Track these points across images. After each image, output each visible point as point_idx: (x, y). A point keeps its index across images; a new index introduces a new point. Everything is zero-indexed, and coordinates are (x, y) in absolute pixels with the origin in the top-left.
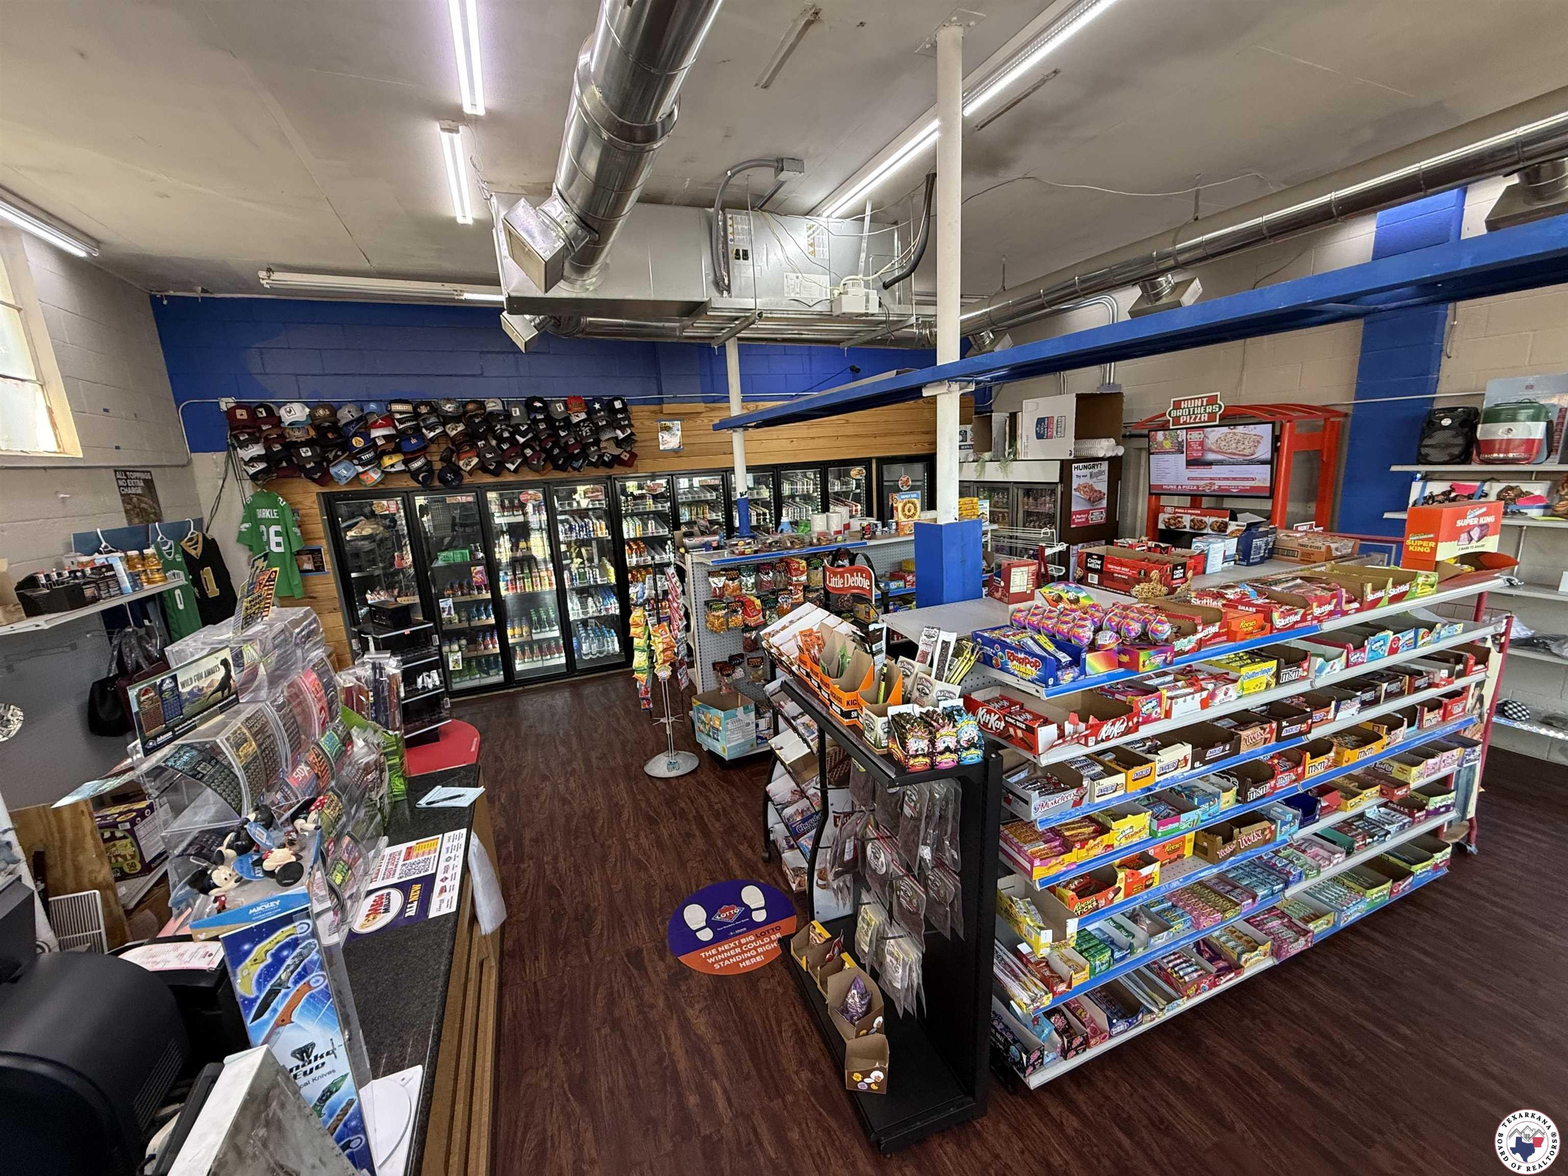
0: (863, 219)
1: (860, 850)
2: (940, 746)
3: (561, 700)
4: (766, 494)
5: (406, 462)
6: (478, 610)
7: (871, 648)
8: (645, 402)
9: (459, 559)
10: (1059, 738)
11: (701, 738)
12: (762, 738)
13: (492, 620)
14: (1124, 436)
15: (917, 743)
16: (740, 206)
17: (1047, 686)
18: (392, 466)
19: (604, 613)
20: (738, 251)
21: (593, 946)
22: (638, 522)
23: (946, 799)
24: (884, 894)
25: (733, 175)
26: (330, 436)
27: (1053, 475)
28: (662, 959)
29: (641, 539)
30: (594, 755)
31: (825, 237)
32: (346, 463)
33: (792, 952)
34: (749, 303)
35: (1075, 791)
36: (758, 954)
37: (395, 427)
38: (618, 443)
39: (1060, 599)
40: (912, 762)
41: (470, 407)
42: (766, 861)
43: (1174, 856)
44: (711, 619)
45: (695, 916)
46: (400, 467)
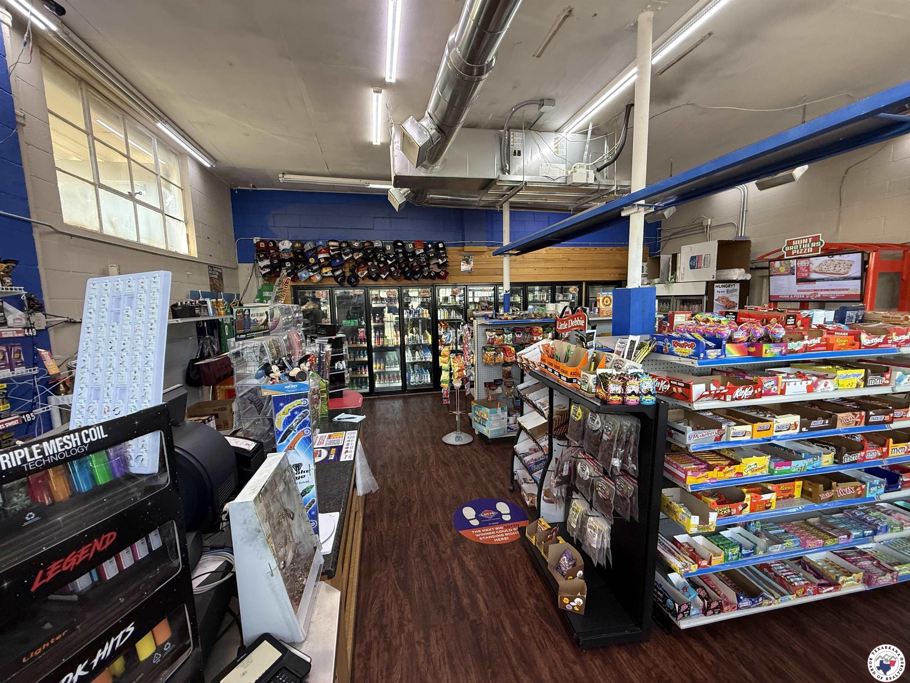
0: (586, 133)
1: (573, 469)
2: (629, 391)
3: (398, 404)
4: (518, 299)
5: (333, 272)
6: (359, 353)
7: (586, 344)
8: (455, 245)
9: (352, 324)
10: (706, 391)
11: (475, 425)
12: (510, 429)
13: (366, 359)
14: (751, 269)
15: (614, 388)
16: (518, 128)
17: (699, 359)
18: (326, 273)
19: (424, 360)
20: (515, 151)
21: (412, 519)
22: (446, 311)
23: (629, 430)
24: (588, 493)
25: (516, 110)
26: (300, 257)
27: (701, 290)
28: (450, 530)
29: (446, 320)
30: (415, 431)
31: (564, 143)
32: (305, 271)
33: (527, 535)
34: (519, 178)
35: (716, 430)
36: (505, 536)
37: (330, 254)
38: (439, 266)
39: (707, 321)
40: (611, 398)
41: (366, 244)
42: (511, 491)
43: (787, 495)
44: (486, 356)
45: (469, 513)
46: (330, 274)
